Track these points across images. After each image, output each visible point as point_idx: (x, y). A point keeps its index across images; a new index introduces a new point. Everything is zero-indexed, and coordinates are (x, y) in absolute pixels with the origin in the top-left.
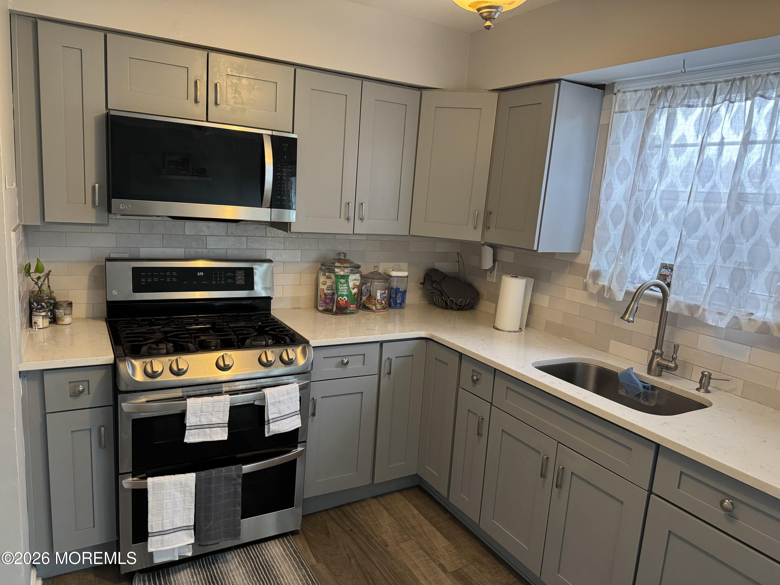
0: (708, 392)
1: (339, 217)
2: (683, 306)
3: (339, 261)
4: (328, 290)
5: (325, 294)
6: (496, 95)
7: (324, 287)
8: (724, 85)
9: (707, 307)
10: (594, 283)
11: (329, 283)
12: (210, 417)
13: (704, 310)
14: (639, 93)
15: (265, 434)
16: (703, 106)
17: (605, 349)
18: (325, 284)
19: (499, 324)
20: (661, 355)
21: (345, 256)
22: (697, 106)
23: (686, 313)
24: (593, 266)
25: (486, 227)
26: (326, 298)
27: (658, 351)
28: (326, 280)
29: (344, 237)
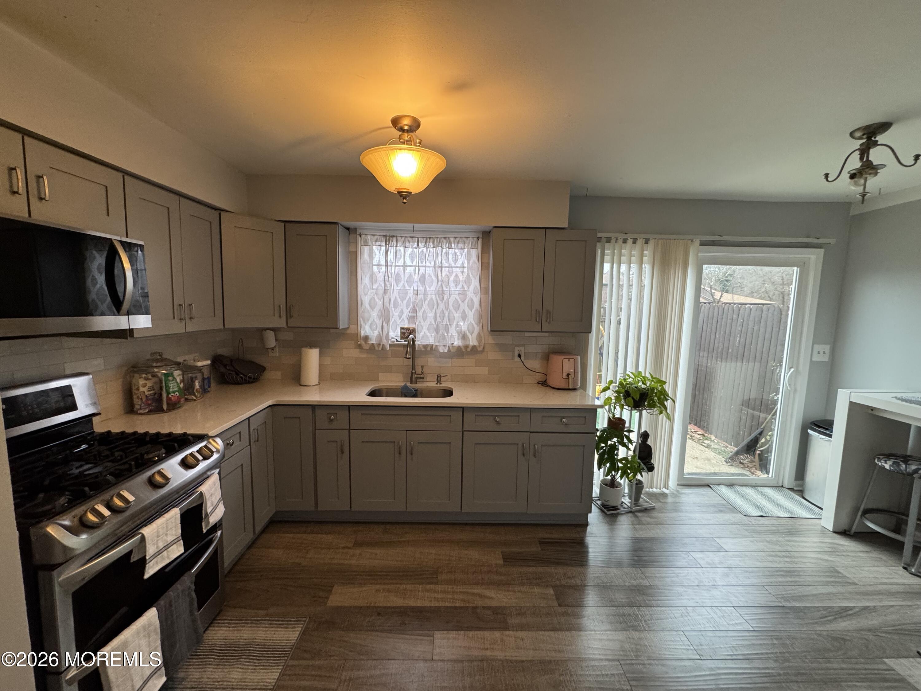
0: (441, 384)
1: (172, 317)
2: (421, 346)
3: (157, 361)
4: (149, 391)
5: (146, 396)
6: (283, 224)
7: (145, 389)
8: (422, 239)
9: (437, 344)
10: (366, 343)
11: (149, 383)
12: (165, 538)
13: (436, 346)
14: (376, 237)
15: (203, 531)
16: (412, 248)
17: (377, 380)
18: (144, 387)
19: (304, 381)
20: (415, 373)
21: (161, 356)
22: (409, 248)
23: (423, 349)
24: (363, 333)
25: (289, 315)
26: (147, 400)
27: (414, 371)
28: (146, 382)
29: (153, 338)
